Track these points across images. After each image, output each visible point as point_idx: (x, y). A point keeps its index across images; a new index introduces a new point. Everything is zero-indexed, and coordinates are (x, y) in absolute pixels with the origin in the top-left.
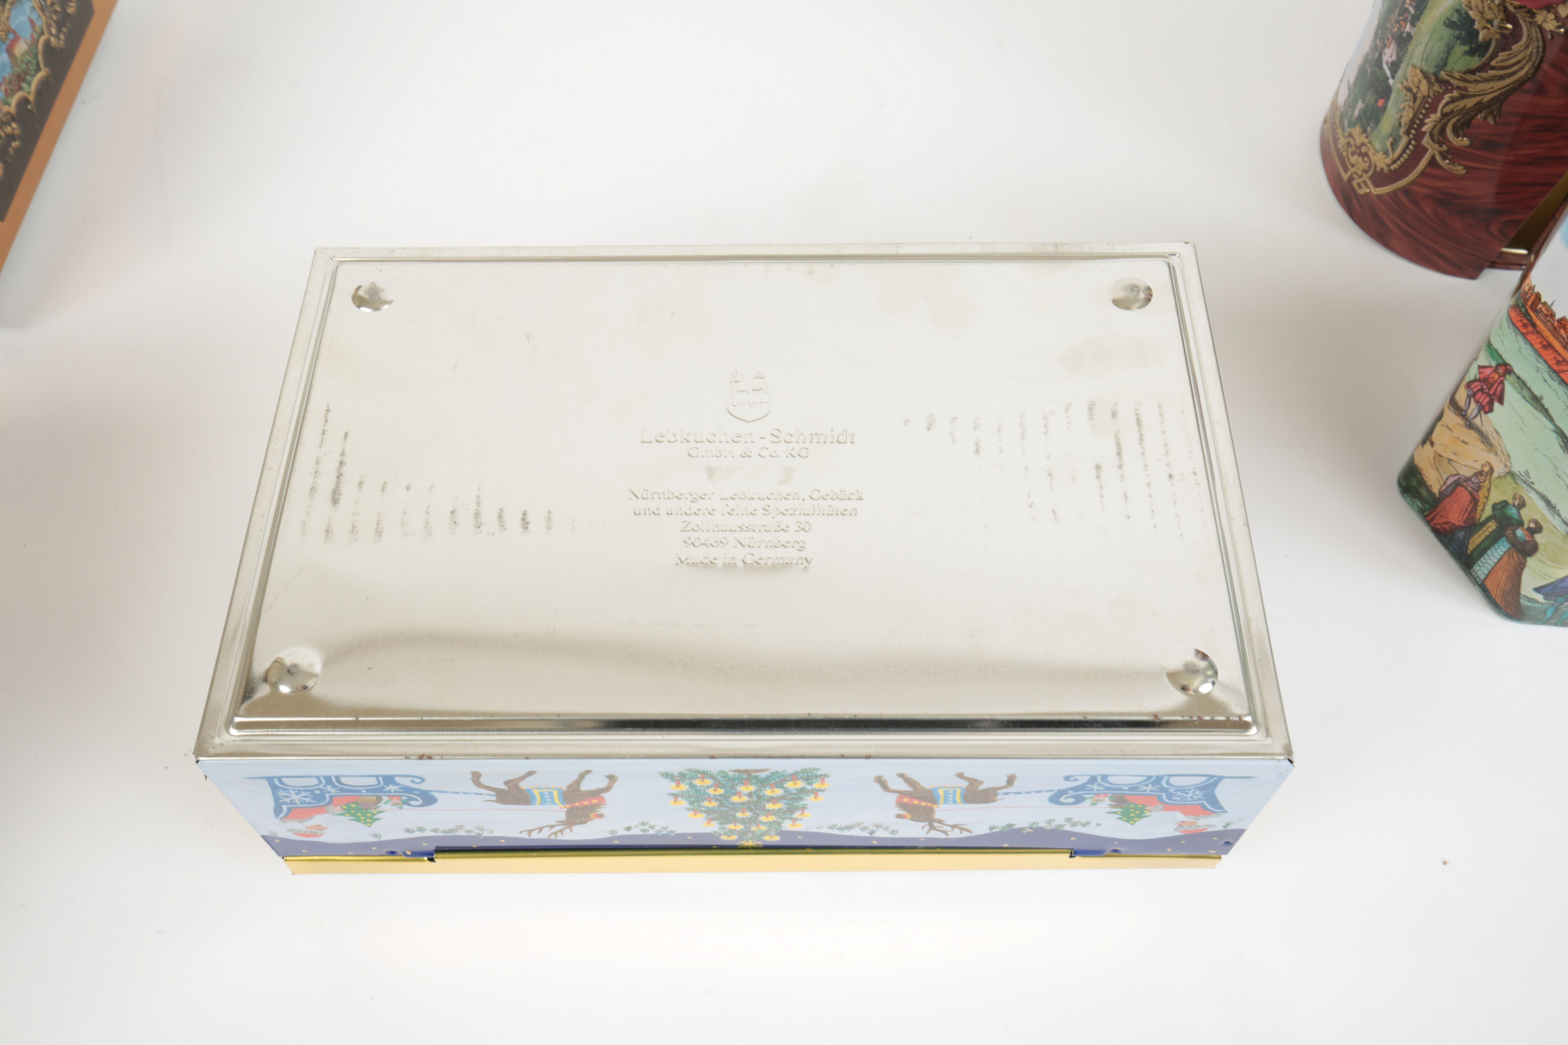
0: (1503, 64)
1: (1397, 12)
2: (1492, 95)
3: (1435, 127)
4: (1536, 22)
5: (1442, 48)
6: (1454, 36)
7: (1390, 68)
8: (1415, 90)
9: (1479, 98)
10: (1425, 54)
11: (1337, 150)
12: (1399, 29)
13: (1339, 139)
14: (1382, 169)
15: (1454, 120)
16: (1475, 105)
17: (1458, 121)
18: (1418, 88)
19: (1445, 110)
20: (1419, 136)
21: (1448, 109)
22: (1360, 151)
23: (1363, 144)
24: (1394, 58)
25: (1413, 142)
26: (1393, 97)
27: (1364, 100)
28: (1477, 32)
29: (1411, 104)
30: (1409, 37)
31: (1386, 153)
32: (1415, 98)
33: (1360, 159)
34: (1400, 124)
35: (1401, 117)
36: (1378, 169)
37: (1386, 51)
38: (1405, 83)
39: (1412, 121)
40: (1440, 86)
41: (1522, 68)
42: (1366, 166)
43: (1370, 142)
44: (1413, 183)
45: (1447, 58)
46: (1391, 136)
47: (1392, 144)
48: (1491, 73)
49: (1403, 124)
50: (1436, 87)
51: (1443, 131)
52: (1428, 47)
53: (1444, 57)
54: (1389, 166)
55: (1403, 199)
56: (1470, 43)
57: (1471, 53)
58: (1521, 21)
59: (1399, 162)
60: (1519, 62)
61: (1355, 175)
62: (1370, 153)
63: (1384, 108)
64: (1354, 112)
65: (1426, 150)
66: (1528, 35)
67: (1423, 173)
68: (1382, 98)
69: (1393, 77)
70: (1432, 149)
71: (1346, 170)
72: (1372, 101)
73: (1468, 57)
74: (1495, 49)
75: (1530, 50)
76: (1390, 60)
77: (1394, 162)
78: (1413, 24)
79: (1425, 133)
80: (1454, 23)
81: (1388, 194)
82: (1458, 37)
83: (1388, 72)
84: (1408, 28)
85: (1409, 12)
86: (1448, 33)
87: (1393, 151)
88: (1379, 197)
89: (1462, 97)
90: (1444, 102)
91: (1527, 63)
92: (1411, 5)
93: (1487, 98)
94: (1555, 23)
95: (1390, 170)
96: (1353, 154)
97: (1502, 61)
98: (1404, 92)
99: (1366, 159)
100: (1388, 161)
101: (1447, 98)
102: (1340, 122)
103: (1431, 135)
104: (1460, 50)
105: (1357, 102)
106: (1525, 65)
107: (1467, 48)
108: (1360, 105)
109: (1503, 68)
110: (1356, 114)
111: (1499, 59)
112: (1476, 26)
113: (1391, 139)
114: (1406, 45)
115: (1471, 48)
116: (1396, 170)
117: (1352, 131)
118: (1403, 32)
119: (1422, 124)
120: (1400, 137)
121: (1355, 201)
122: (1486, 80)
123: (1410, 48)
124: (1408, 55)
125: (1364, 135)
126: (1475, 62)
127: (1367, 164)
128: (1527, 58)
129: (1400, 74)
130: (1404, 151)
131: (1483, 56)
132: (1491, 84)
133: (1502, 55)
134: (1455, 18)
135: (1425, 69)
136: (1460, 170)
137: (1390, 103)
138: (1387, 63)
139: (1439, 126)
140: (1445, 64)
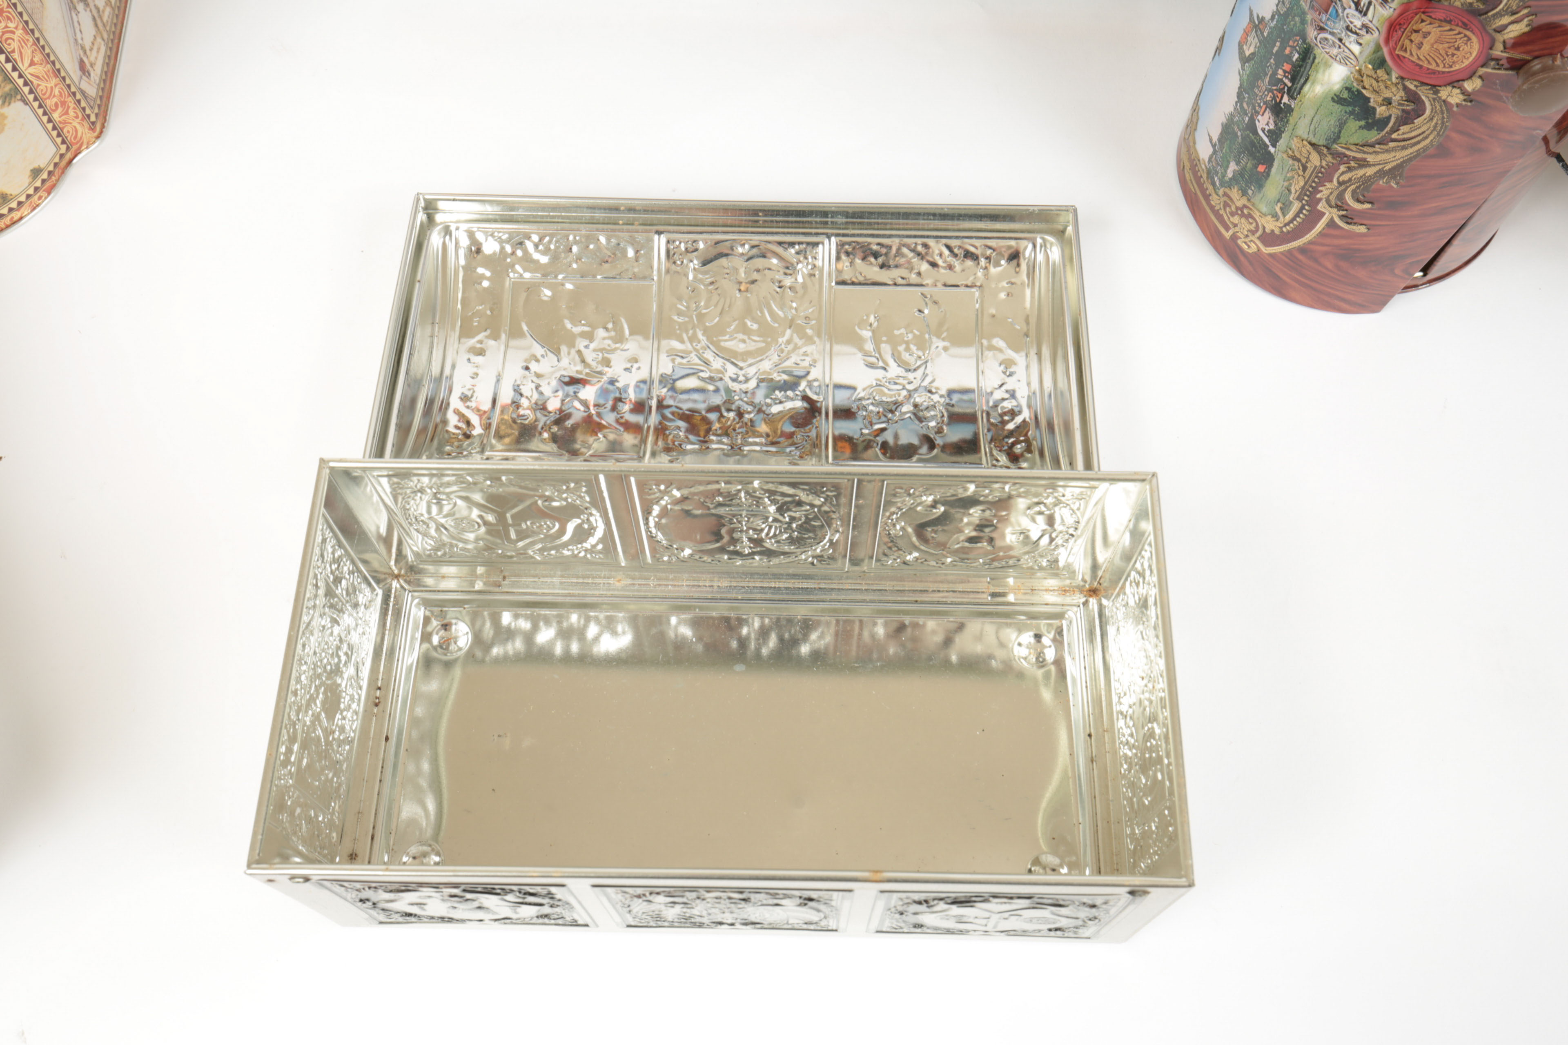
0: (1405, 136)
1: (1267, 79)
2: (1395, 163)
3: (1331, 193)
4: (1440, 98)
5: (1332, 122)
6: (1346, 112)
7: (1267, 137)
8: (1304, 161)
9: (1381, 167)
10: (1312, 127)
11: (1212, 208)
12: (1274, 98)
13: (1210, 195)
14: (1273, 231)
15: (1353, 187)
16: (1375, 173)
17: (1358, 187)
18: (1308, 158)
19: (1341, 179)
20: (1313, 202)
21: (1345, 177)
22: (1242, 212)
23: (1245, 206)
24: (1272, 127)
25: (1307, 207)
26: (1276, 164)
27: (1238, 163)
28: (1374, 109)
29: (1301, 173)
30: (1289, 109)
31: (1275, 216)
32: (1305, 168)
33: (1243, 220)
34: (1289, 191)
35: (1290, 185)
36: (1268, 231)
37: (1259, 117)
38: (1290, 153)
39: (1303, 188)
40: (1334, 158)
41: (1426, 138)
42: (1252, 227)
43: (1253, 205)
44: (1311, 242)
45: (1340, 132)
46: (1279, 201)
47: (1281, 208)
48: (1392, 144)
49: (1293, 191)
50: (1329, 158)
51: (1340, 197)
52: (1315, 120)
53: (1336, 130)
54: (1281, 228)
55: (1300, 257)
56: (1367, 118)
57: (1368, 127)
58: (1423, 98)
59: (1292, 225)
60: (1423, 133)
61: (1239, 234)
62: (1256, 215)
63: (1267, 175)
64: (1226, 172)
65: (1323, 214)
66: (1432, 110)
67: (1321, 234)
68: (1263, 164)
69: (1274, 146)
70: (1330, 214)
71: (1227, 229)
72: (1249, 165)
73: (1365, 131)
74: (1394, 123)
75: (1435, 121)
76: (1267, 128)
77: (1286, 225)
78: (1292, 97)
79: (1320, 199)
80: (1345, 99)
81: (1281, 253)
82: (1351, 113)
83: (1266, 140)
84: (1285, 99)
85: (1286, 85)
86: (1337, 108)
87: (1284, 215)
88: (1271, 255)
89: (1361, 166)
90: (1340, 171)
91: (1431, 133)
92: (1287, 77)
93: (1388, 167)
94: (1461, 97)
95: (1282, 232)
96: (1233, 214)
97: (1403, 134)
98: (1291, 162)
99: (1250, 220)
100: (1279, 224)
101: (1342, 168)
102: (1208, 178)
103: (1328, 201)
104: (1353, 125)
105: (1229, 162)
106: (1429, 135)
107: (1363, 123)
108: (1233, 167)
109: (1404, 140)
110: (1230, 174)
111: (1400, 132)
112: (1372, 104)
113: (1279, 205)
114: (1286, 117)
115: (1367, 123)
116: (1288, 232)
117: (1227, 191)
118: (1280, 102)
119: (1316, 191)
120: (1291, 202)
121: (1242, 258)
122: (1387, 151)
123: (1292, 120)
124: (1289, 128)
125: (1245, 198)
126: (1373, 136)
127: (1254, 224)
128: (1432, 128)
129: (1282, 143)
130: (1297, 215)
131: (1382, 130)
132: (1393, 154)
133: (1404, 129)
134: (1345, 95)
135: (1314, 141)
136: (1362, 229)
137: (1274, 170)
138: (1263, 130)
139: (1336, 193)
140: (1339, 137)
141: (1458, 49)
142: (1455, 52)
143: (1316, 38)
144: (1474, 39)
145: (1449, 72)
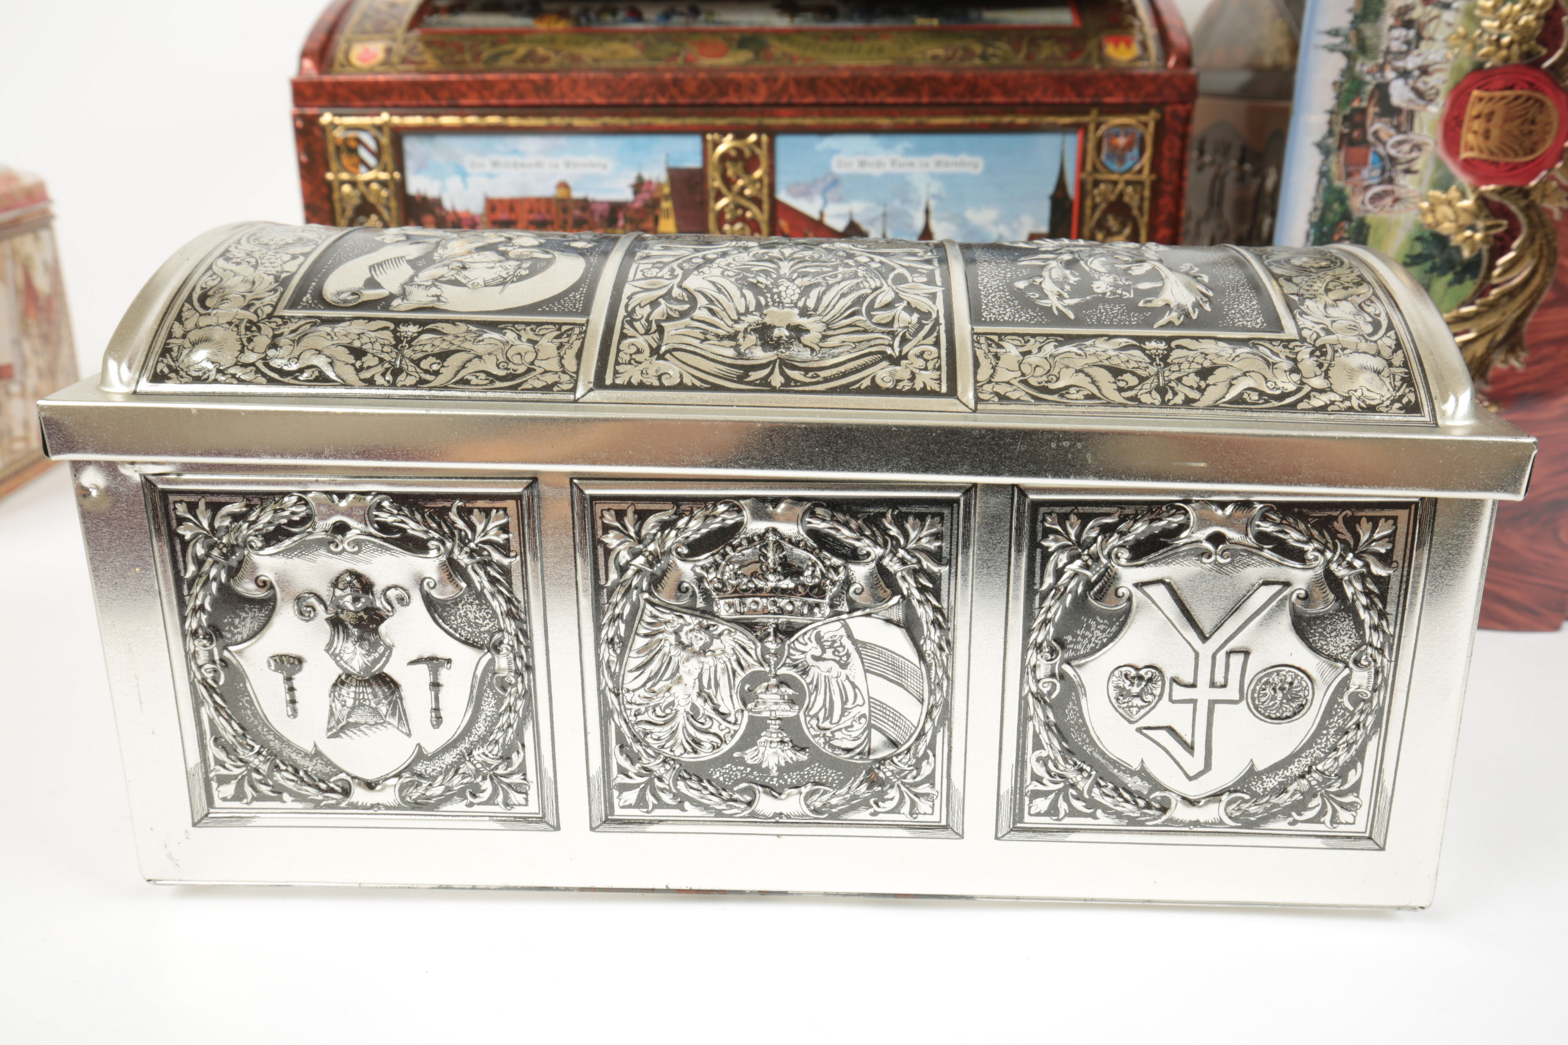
141: (1533, 122)
142: (1532, 128)
143: (1363, 203)
144: (1549, 102)
145: (1533, 161)
